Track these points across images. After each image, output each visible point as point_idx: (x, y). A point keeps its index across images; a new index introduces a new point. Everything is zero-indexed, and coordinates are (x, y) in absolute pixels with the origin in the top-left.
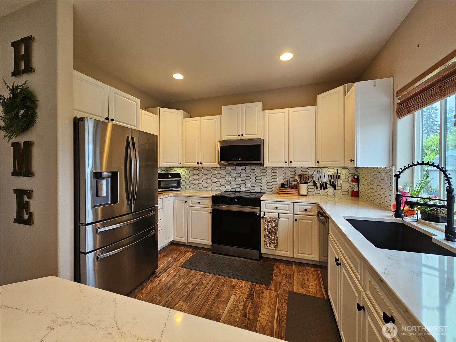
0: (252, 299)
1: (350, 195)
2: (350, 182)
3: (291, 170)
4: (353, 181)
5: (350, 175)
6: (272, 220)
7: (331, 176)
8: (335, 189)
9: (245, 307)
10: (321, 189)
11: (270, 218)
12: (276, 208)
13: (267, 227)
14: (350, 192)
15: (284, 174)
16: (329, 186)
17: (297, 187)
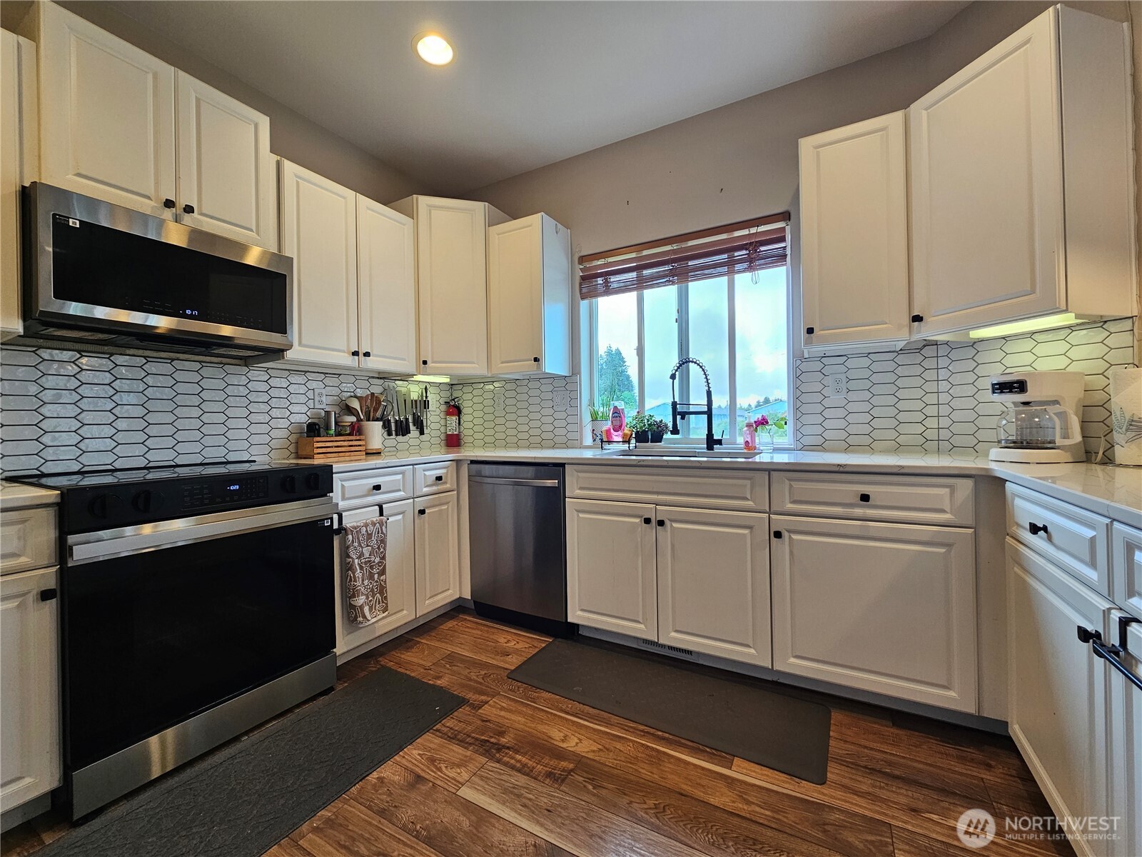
0: (500, 748)
1: (443, 443)
2: (442, 415)
3: (328, 381)
4: (448, 413)
5: (442, 401)
6: (370, 528)
7: (416, 401)
8: (422, 433)
9: (524, 770)
10: (397, 435)
11: (366, 525)
12: (377, 488)
13: (359, 558)
14: (443, 437)
15: (310, 394)
16: (412, 427)
17: (357, 430)
